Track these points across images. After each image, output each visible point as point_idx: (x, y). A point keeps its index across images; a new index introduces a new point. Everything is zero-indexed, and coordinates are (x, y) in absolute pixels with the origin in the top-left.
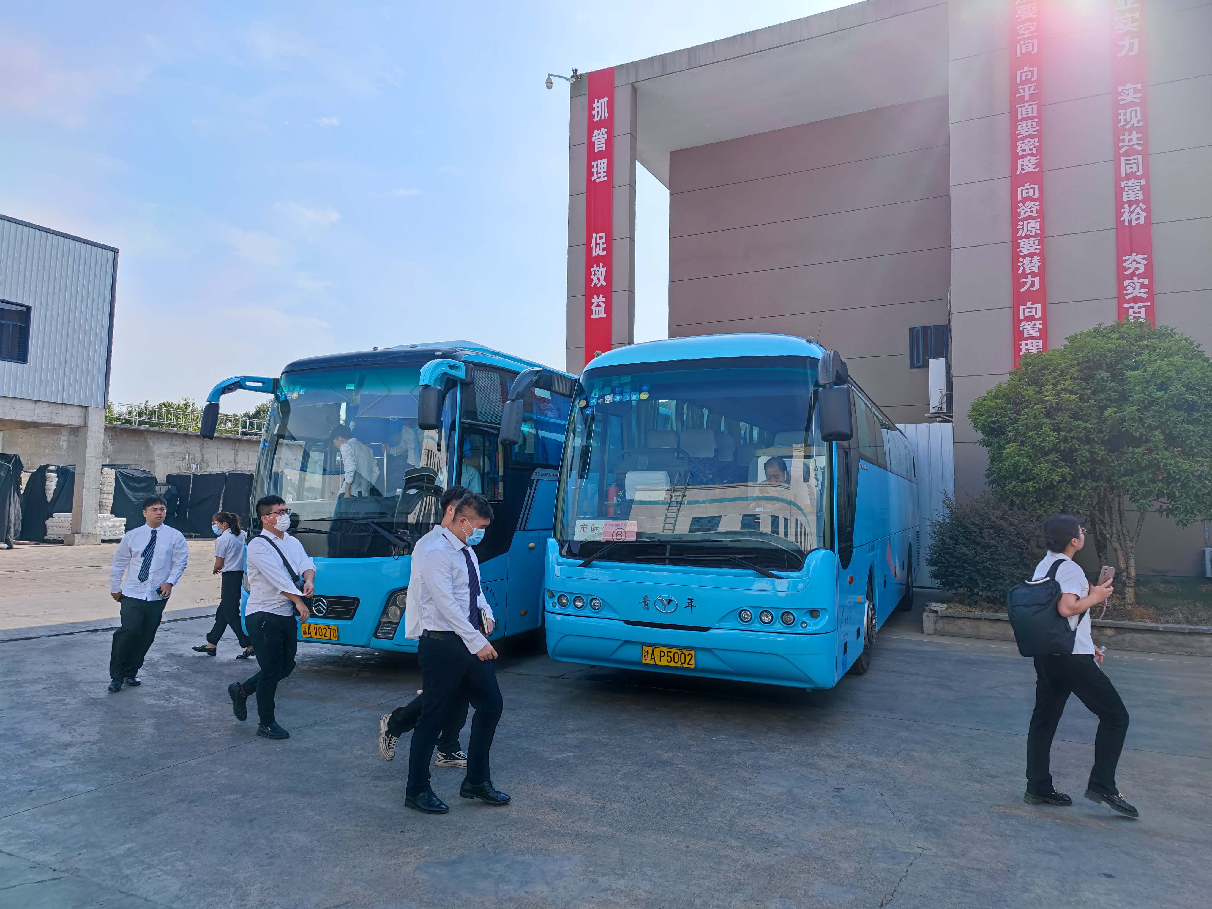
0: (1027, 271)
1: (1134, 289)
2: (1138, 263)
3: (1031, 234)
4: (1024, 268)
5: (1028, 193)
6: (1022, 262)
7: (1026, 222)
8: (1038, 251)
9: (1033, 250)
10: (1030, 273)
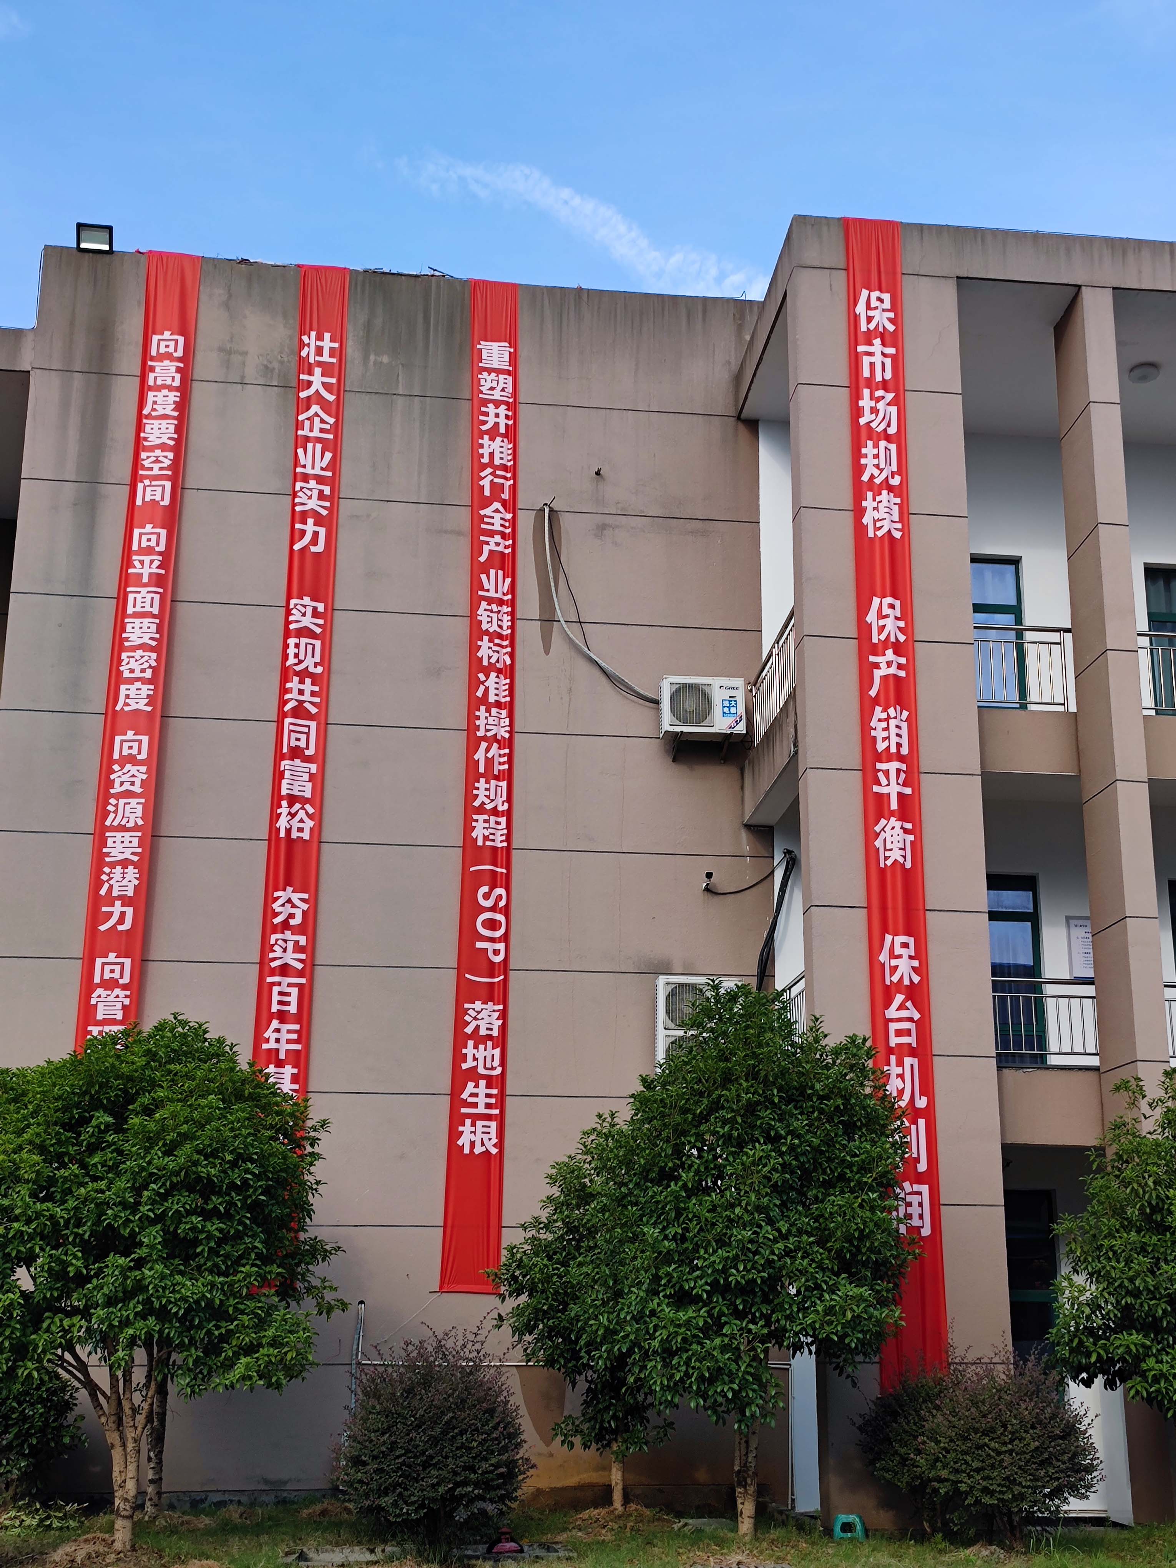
0: (115, 893)
1: (285, 950)
2: (294, 906)
3: (128, 825)
4: (111, 886)
5: (131, 748)
6: (108, 875)
7: (122, 801)
8: (135, 858)
9: (128, 855)
10: (120, 897)
